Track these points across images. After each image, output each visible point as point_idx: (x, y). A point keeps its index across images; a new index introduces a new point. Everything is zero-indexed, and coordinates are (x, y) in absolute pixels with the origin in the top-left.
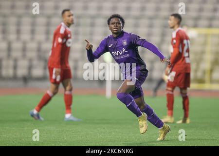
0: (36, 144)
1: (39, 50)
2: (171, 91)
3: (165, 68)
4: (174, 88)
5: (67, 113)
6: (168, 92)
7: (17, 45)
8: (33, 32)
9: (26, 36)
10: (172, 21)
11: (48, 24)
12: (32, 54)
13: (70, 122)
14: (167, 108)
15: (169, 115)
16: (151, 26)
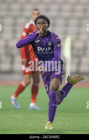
1: (6, 47)
5: (32, 102)
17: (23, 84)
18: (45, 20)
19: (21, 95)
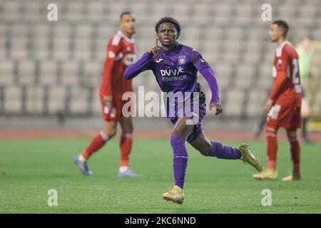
0: (75, 211)
1: (81, 73)
2: (273, 132)
3: (266, 100)
4: (277, 128)
5: (122, 165)
6: (269, 134)
7: (48, 66)
8: (72, 47)
9: (61, 53)
10: (275, 31)
11: (94, 36)
12: (70, 80)
13: (125, 178)
14: (267, 158)
15: (270, 167)
16: (245, 38)
17: (104, 135)
18: (173, 25)
19: (95, 155)
